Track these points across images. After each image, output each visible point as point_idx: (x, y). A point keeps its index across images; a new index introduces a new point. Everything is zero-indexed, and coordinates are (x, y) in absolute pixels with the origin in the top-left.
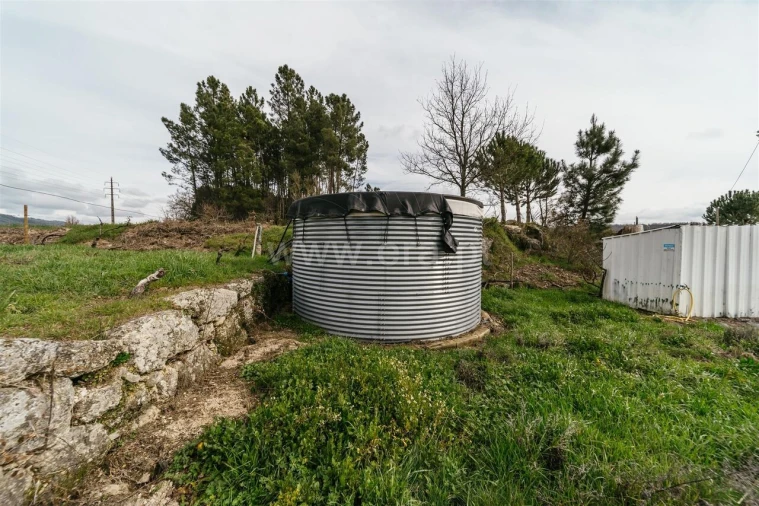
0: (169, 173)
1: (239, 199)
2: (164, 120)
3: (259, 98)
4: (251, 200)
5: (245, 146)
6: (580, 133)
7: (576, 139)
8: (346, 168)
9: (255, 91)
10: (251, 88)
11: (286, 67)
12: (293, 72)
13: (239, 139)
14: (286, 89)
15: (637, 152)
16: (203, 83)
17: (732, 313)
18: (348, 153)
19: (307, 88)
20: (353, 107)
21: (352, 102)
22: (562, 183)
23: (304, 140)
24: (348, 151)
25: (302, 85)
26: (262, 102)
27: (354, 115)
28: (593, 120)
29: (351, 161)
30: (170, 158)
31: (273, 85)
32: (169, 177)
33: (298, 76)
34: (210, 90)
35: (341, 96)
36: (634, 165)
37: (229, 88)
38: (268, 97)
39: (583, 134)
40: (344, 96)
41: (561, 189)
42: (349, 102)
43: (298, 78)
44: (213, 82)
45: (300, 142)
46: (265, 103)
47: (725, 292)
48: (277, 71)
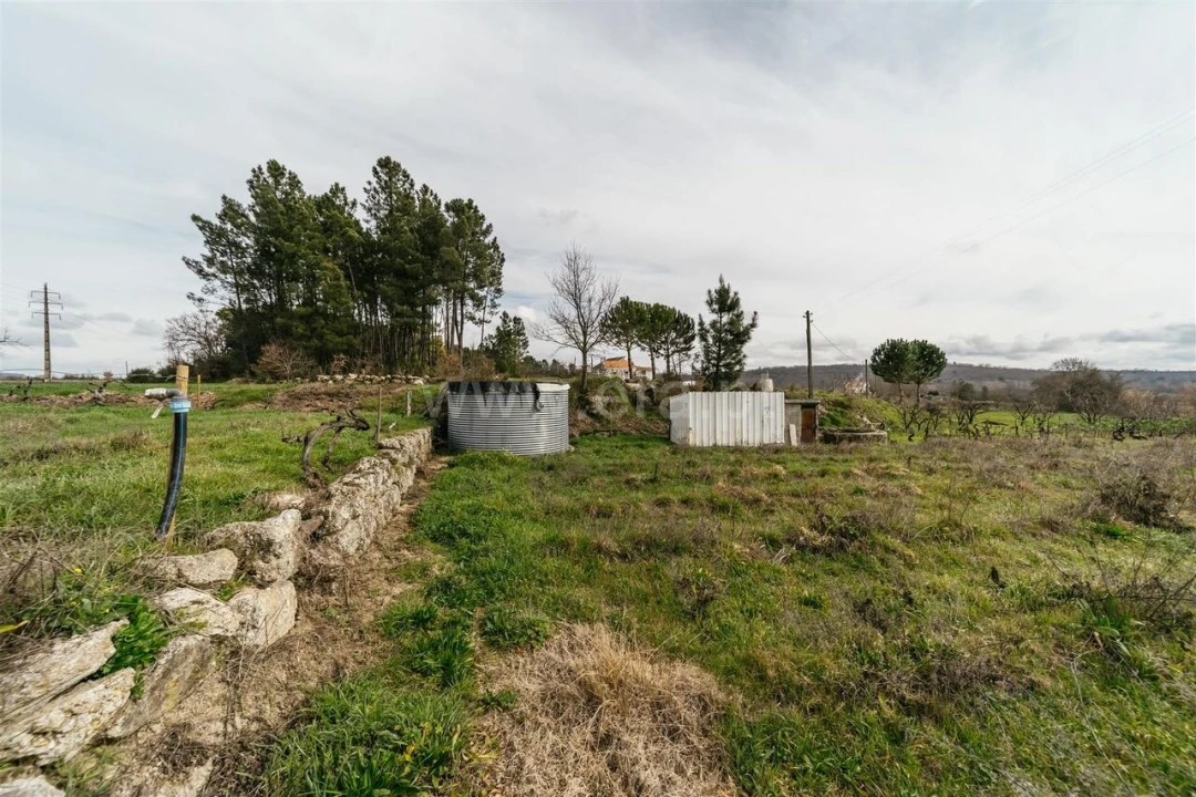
0: (199, 294)
1: (321, 337)
2: (195, 218)
3: (350, 200)
4: (338, 339)
5: (330, 265)
6: (709, 292)
7: (706, 298)
8: (473, 297)
9: (343, 189)
10: (337, 185)
11: (388, 159)
12: (399, 165)
13: (321, 256)
14: (387, 188)
15: (756, 313)
16: (260, 169)
17: (719, 443)
18: (476, 277)
19: (418, 187)
20: (483, 217)
21: (482, 211)
22: (697, 339)
23: (415, 260)
24: (477, 275)
25: (412, 185)
26: (354, 204)
27: (484, 227)
28: (721, 281)
29: (481, 287)
30: (200, 272)
31: (369, 183)
32: (200, 300)
33: (405, 172)
34: (271, 180)
35: (466, 201)
36: (753, 325)
37: (300, 178)
38: (362, 198)
39: (713, 292)
40: (471, 201)
41: (697, 344)
42: (476, 211)
43: (406, 176)
44: (276, 169)
45: (409, 263)
46: (359, 206)
47: (715, 431)
48: (375, 164)
